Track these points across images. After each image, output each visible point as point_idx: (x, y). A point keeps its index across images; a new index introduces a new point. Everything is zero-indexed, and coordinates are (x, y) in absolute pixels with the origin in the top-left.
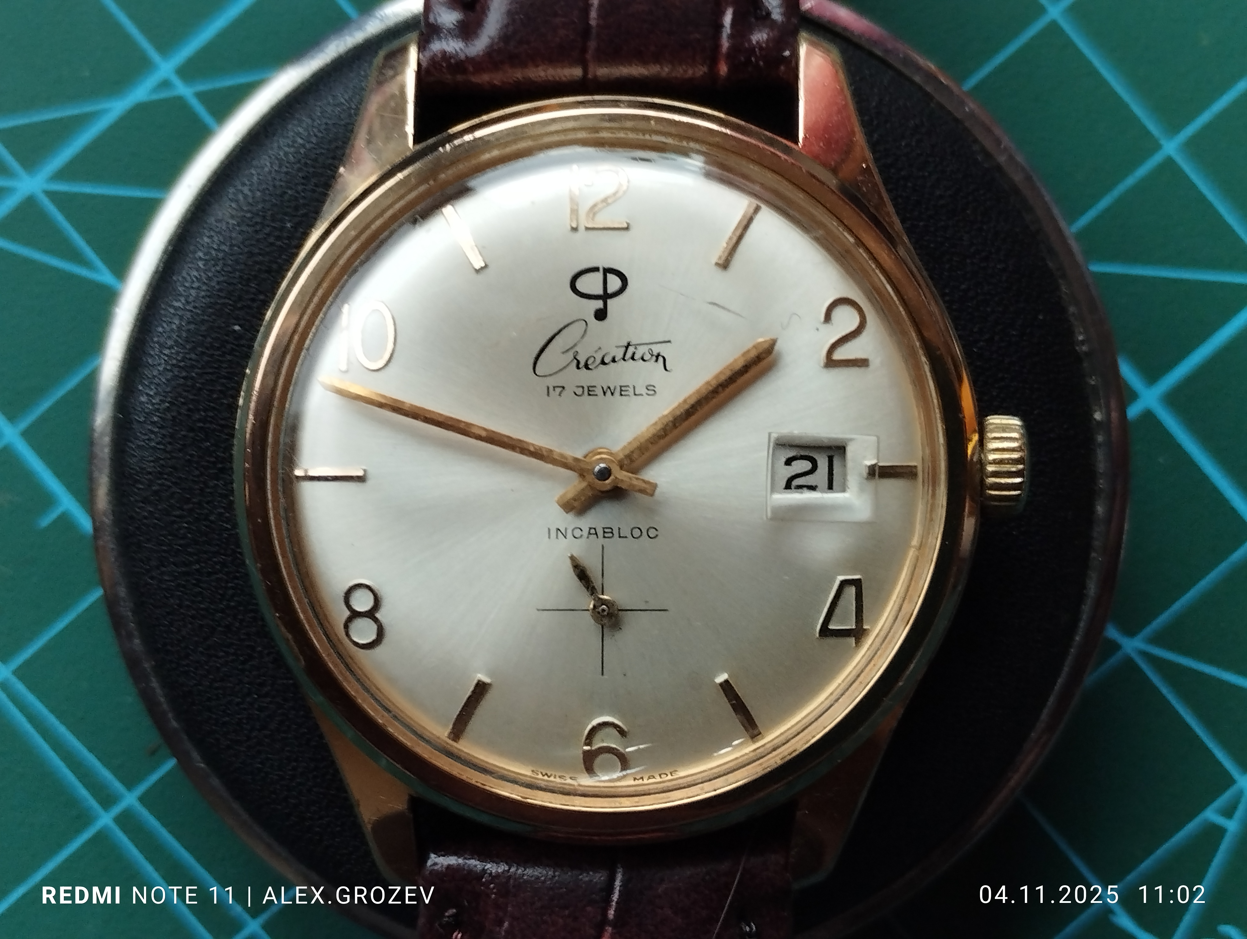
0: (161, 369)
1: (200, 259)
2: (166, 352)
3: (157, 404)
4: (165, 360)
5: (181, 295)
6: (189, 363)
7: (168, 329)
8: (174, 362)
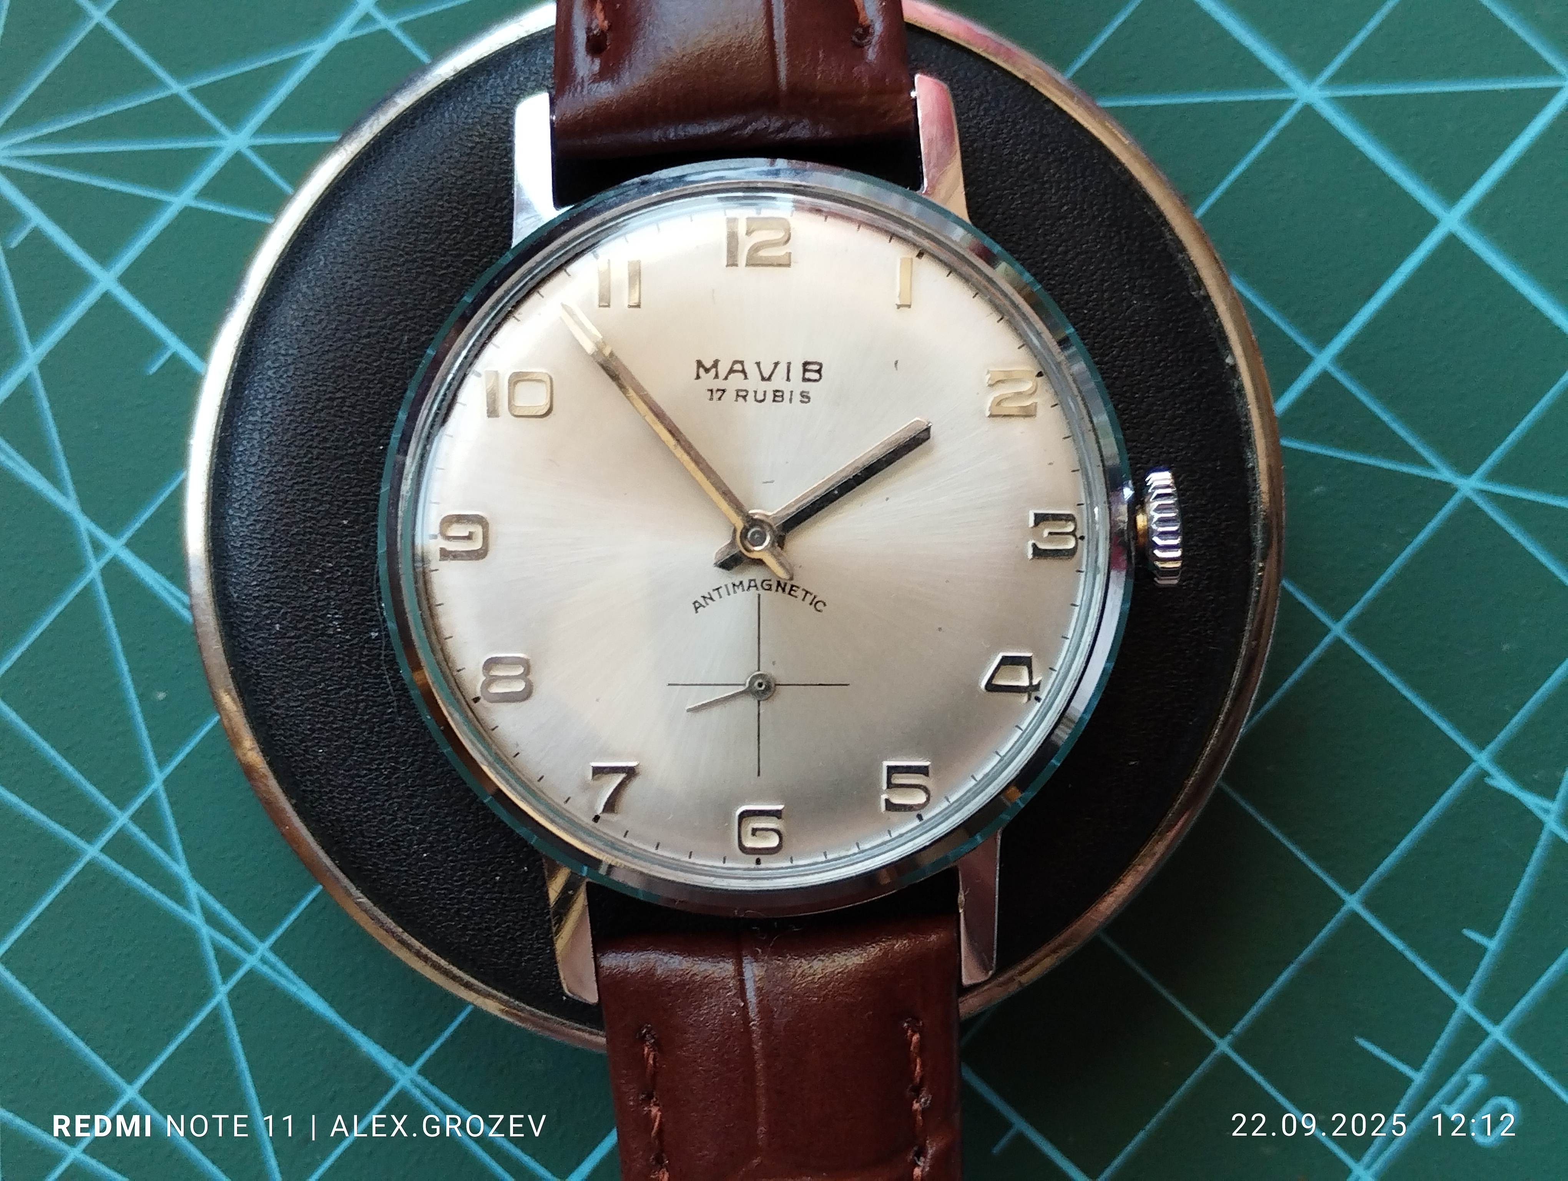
0: (249, 488)
1: (269, 368)
2: (252, 469)
3: (251, 525)
4: (252, 479)
5: (256, 409)
6: (278, 476)
7: (249, 446)
8: (262, 478)
